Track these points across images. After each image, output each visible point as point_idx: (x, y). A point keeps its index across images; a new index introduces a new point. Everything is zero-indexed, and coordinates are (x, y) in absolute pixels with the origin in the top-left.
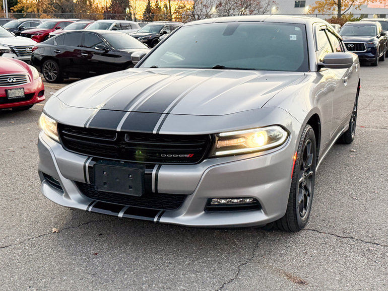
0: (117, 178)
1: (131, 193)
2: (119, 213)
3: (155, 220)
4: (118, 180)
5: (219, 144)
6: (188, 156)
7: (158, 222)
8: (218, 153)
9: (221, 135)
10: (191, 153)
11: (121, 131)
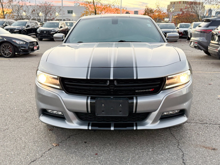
0: (112, 107)
1: (120, 115)
2: (111, 127)
3: (135, 128)
4: (112, 108)
5: (167, 82)
6: (151, 90)
7: (136, 130)
8: (167, 87)
9: (169, 77)
10: (153, 88)
11: (113, 79)
